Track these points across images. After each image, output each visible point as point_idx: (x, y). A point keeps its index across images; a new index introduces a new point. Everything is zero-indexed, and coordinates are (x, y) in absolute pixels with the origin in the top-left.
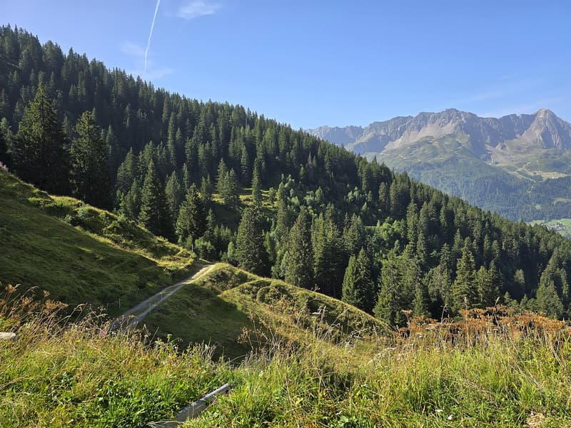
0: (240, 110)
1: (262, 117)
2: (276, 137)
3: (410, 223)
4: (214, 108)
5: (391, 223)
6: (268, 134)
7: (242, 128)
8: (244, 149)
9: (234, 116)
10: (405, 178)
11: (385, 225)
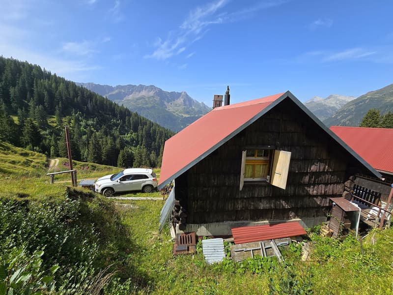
0: (38, 68)
1: (55, 75)
2: (67, 88)
3: (140, 135)
4: (16, 63)
5: (132, 134)
6: (61, 87)
7: (42, 80)
8: (46, 93)
9: (34, 71)
10: (136, 115)
11: (129, 135)
